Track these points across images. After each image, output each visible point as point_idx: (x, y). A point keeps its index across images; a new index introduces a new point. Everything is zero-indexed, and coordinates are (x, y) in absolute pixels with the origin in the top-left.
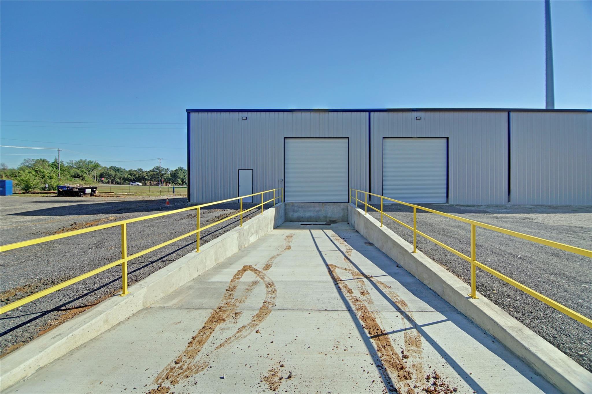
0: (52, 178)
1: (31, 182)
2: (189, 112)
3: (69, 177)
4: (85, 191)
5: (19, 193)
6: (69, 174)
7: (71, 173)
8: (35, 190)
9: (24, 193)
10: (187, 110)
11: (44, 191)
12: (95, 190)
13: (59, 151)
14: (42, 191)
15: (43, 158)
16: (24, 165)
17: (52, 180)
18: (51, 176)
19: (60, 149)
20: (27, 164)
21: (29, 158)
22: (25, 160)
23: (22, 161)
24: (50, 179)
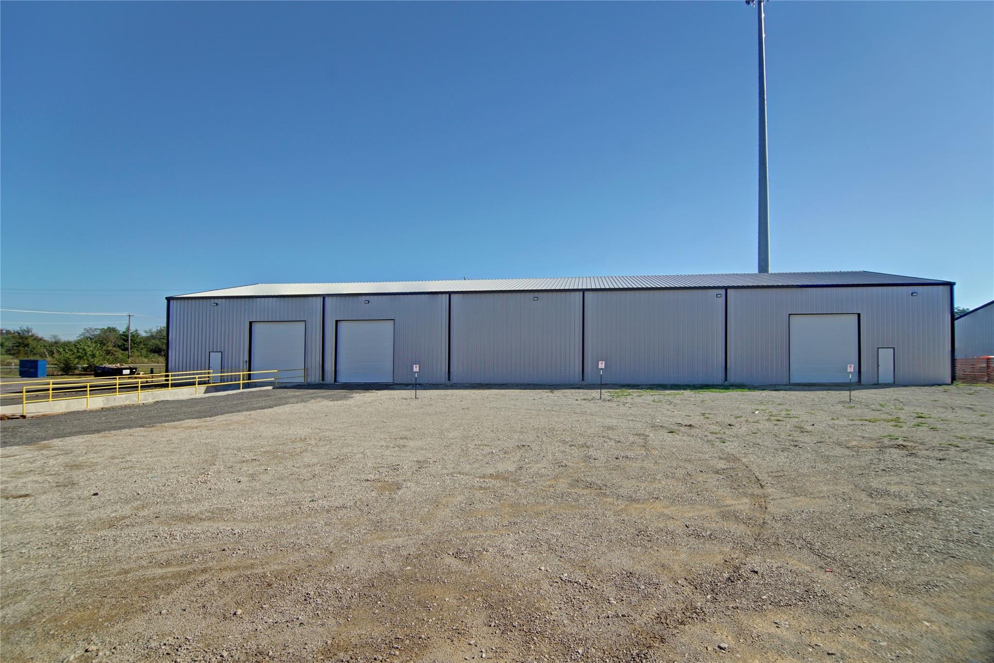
0: (96, 357)
1: (71, 362)
2: (169, 299)
3: (144, 352)
4: (122, 372)
5: (57, 375)
6: (145, 348)
7: (149, 346)
8: (75, 371)
9: (62, 375)
10: (166, 298)
11: (86, 373)
12: (134, 370)
13: (130, 316)
14: (83, 372)
15: (111, 326)
16: (84, 336)
17: (96, 358)
18: (94, 355)
19: (131, 314)
20: (87, 335)
21: (91, 327)
22: (85, 329)
23: (81, 331)
24: (93, 357)
